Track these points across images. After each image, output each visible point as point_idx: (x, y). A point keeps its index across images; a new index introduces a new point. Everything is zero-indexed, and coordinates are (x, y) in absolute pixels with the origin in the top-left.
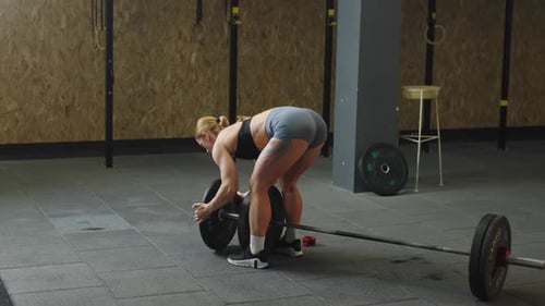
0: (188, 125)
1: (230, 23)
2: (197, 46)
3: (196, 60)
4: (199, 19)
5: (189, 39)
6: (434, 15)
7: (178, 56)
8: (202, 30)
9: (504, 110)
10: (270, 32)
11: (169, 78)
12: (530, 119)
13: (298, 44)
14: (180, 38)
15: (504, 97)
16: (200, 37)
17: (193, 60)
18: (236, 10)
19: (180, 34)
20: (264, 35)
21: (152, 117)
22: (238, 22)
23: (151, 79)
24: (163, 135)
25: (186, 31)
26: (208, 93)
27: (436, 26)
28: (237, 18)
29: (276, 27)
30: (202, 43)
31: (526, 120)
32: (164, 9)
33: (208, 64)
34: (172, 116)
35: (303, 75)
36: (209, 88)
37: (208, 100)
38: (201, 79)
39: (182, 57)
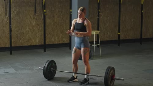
0: (33, 42)
1: (43, 14)
2: (35, 20)
3: (35, 24)
4: (35, 13)
5: (33, 18)
6: (99, 10)
7: (30, 23)
8: (36, 16)
9: (119, 35)
10: (55, 16)
11: (27, 29)
12: (127, 37)
13: (63, 19)
14: (30, 18)
15: (119, 32)
16: (36, 17)
17: (34, 24)
18: (45, 11)
19: (30, 17)
20: (53, 17)
21: (23, 40)
22: (45, 14)
23: (23, 29)
24: (26, 45)
25: (32, 16)
26: (38, 33)
27: (100, 13)
28: (45, 13)
29: (57, 14)
30: (36, 19)
31: (126, 38)
32: (26, 10)
33: (38, 25)
34: (29, 39)
36: (39, 31)
37: (38, 35)
38: (36, 29)
39: (31, 23)
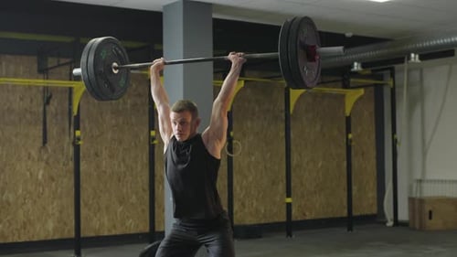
0: (38, 230)
1: (74, 143)
2: (43, 164)
3: (43, 175)
4: (45, 142)
5: (36, 158)
6: (232, 134)
7: (28, 173)
8: (47, 151)
9: (289, 205)
10: (102, 153)
11: (20, 191)
12: (307, 213)
13: (124, 160)
14: (29, 158)
15: (289, 196)
16: (45, 157)
17: (40, 177)
18: (78, 133)
19: (30, 154)
20: (97, 155)
21: (8, 224)
22: (80, 143)
23: (7, 192)
24: (16, 239)
25: (34, 153)
26: (52, 203)
27: (234, 142)
28: (79, 139)
29: (106, 148)
30: (47, 163)
31: (304, 214)
32: (16, 136)
33: (53, 179)
34: (24, 223)
35: (129, 185)
36: (54, 198)
37: (53, 209)
38: (47, 189)
39: (31, 174)
